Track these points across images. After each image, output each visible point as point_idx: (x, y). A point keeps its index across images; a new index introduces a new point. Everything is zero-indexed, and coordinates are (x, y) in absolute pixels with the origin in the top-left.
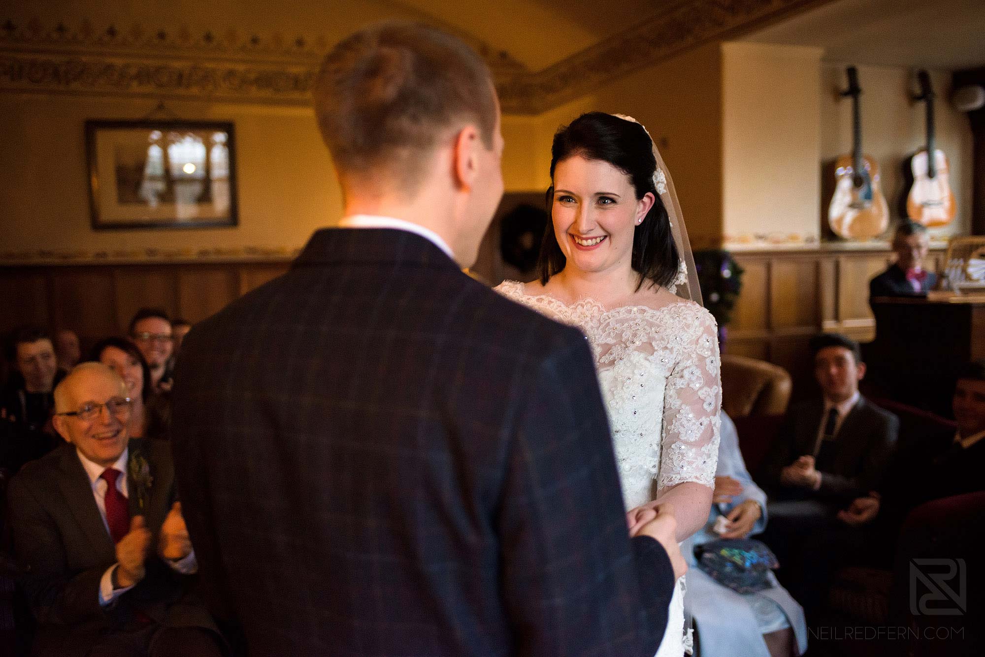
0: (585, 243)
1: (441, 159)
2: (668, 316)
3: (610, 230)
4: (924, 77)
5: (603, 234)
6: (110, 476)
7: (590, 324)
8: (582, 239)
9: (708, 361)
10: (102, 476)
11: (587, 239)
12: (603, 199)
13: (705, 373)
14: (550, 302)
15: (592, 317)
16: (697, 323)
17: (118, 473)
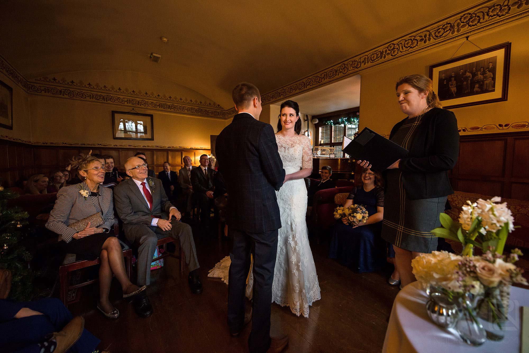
0: (287, 123)
1: (252, 103)
2: (302, 138)
3: (292, 121)
4: (307, 116)
5: (291, 122)
6: (143, 184)
7: (288, 140)
8: (287, 122)
9: (309, 146)
10: (141, 184)
11: (288, 123)
12: (291, 115)
13: (309, 148)
14: (280, 137)
15: (288, 139)
16: (307, 139)
17: (145, 183)
